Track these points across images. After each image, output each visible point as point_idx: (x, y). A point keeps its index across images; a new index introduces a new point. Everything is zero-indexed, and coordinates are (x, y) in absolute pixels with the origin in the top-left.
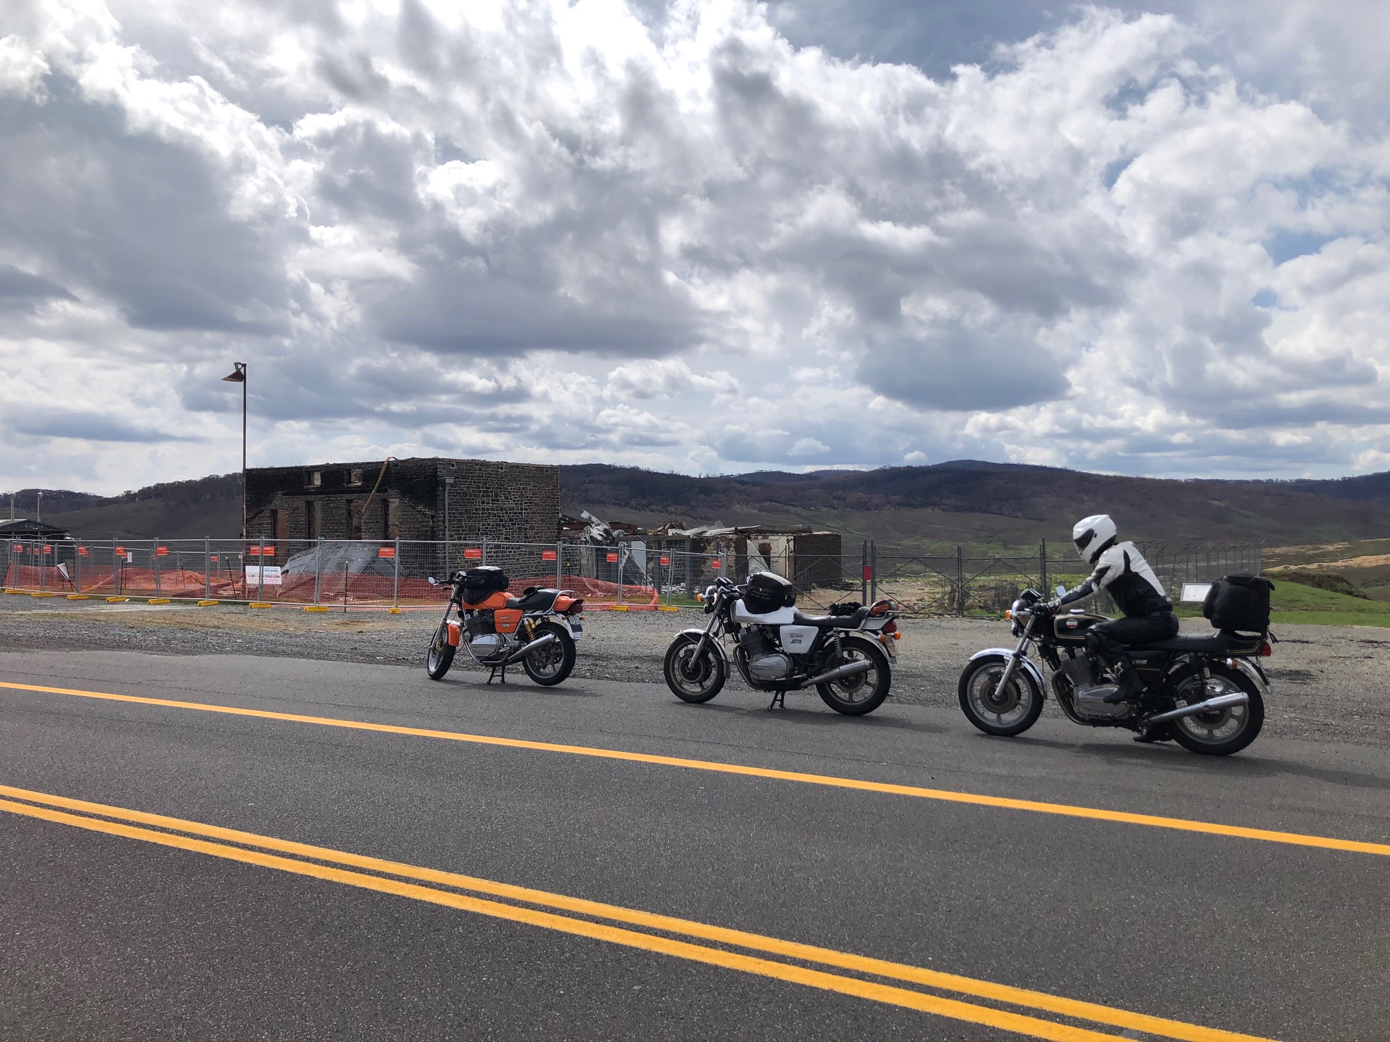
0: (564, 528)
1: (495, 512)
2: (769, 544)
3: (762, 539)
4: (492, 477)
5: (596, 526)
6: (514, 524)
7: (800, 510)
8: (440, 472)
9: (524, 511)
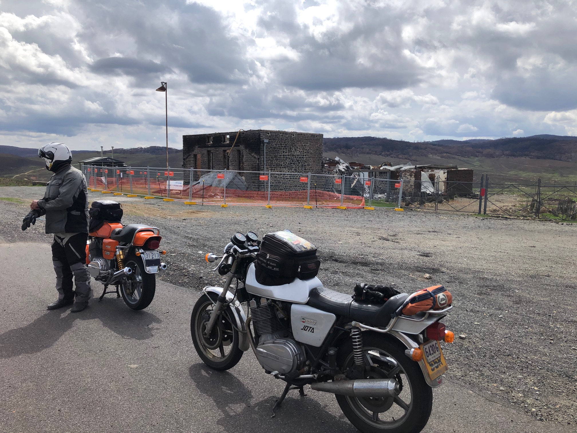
0: (325, 165)
1: (290, 157)
2: (434, 174)
3: (431, 171)
4: (289, 140)
5: (342, 164)
6: (300, 163)
7: (459, 157)
8: (262, 136)
9: (304, 157)
